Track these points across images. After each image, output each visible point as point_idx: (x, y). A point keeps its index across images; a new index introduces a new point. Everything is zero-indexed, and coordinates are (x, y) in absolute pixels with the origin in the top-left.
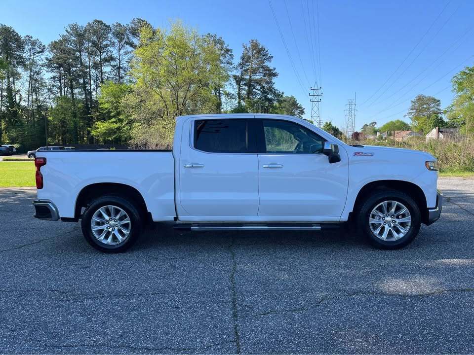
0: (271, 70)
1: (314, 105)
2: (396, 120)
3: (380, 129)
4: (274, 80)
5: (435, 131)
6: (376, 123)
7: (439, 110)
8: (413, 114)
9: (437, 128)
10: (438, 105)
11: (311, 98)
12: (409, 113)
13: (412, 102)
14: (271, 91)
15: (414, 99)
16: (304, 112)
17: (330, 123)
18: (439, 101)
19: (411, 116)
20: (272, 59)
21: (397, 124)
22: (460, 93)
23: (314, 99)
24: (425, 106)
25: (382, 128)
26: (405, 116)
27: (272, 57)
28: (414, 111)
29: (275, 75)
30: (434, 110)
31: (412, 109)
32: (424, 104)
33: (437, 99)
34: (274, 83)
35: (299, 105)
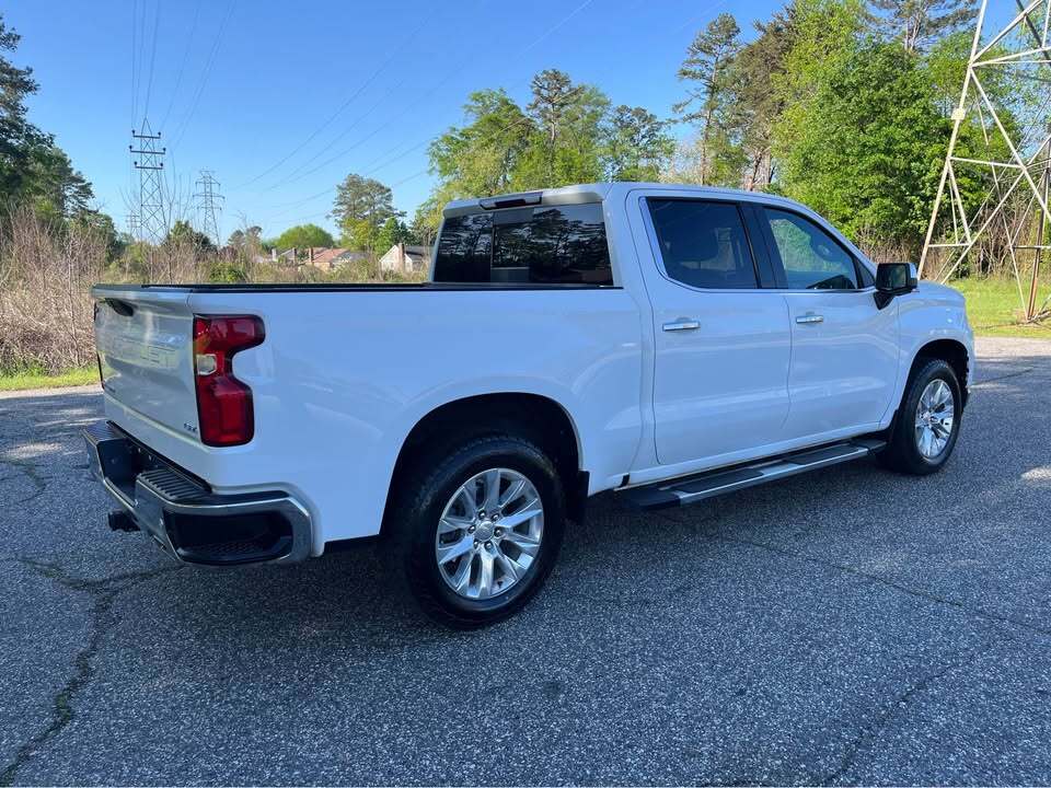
0: (19, 73)
1: (145, 177)
2: (307, 224)
3: (276, 243)
4: (27, 100)
5: (396, 250)
6: (260, 229)
7: (390, 208)
8: (343, 214)
9: (400, 244)
10: (389, 198)
11: (137, 157)
12: (334, 212)
13: (340, 188)
14: (19, 130)
15: (342, 182)
16: (90, 193)
17: (187, 223)
18: (389, 190)
19: (339, 219)
20: (19, 43)
21: (310, 234)
22: (447, 179)
23: (144, 160)
24: (363, 198)
25: (280, 241)
26: (328, 217)
27: (19, 37)
28: (345, 207)
29: (28, 87)
30: (380, 209)
31: (341, 204)
32: (362, 195)
33: (387, 186)
34: (25, 110)
35: (74, 173)
